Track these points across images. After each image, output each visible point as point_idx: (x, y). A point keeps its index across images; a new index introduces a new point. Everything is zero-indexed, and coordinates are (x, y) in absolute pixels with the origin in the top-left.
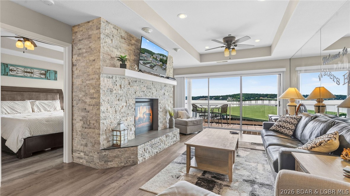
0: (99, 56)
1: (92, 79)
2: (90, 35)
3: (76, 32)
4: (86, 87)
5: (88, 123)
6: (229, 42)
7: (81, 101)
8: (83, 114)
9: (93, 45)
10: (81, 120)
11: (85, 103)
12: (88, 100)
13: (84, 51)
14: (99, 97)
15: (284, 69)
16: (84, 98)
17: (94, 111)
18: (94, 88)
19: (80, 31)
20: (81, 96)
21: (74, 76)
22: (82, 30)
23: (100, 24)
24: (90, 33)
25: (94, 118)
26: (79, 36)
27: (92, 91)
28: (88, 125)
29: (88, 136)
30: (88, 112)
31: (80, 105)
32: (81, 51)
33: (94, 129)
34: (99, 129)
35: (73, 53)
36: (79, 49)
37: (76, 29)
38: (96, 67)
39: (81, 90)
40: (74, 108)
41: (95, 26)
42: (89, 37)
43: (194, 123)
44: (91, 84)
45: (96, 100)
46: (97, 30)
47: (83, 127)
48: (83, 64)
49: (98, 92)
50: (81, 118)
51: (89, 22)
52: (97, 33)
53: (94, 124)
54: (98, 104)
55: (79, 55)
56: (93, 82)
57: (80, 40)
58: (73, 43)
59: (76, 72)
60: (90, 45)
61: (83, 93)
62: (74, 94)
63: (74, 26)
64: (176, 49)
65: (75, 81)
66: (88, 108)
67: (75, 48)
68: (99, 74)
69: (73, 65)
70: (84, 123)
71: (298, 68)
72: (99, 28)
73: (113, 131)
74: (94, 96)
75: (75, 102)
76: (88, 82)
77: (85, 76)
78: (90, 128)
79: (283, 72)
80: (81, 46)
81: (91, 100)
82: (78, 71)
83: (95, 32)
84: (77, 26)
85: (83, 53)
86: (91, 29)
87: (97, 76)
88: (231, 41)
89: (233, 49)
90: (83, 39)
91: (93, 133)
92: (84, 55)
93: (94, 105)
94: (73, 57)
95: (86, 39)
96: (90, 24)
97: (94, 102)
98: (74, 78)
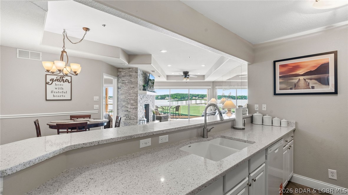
0: (137, 86)
1: (132, 96)
2: (130, 75)
3: (121, 72)
4: (128, 100)
5: (130, 117)
6: (186, 74)
7: (124, 107)
8: (126, 113)
9: (133, 80)
10: (124, 116)
11: (128, 107)
12: (129, 106)
13: (127, 82)
14: (137, 105)
15: (210, 87)
16: (126, 105)
17: (134, 111)
18: (134, 100)
19: (123, 72)
20: (124, 104)
21: (119, 94)
22: (125, 71)
23: (137, 71)
24: (131, 74)
25: (133, 115)
26: (123, 74)
27: (132, 102)
28: (129, 118)
29: (130, 123)
30: (130, 112)
31: (124, 109)
32: (124, 82)
33: (133, 120)
34: (137, 119)
35: (118, 82)
36: (123, 81)
37: (120, 70)
38: (135, 91)
39: (124, 101)
40: (119, 110)
41: (134, 71)
42: (130, 76)
43: (164, 118)
44: (132, 99)
45: (135, 106)
46: (135, 73)
47: (125, 120)
48: (126, 88)
49: (137, 102)
50: (124, 115)
51: (130, 68)
52: (136, 75)
53: (133, 118)
54: (137, 108)
55: (123, 83)
56: (133, 98)
57: (123, 76)
58: (118, 76)
59: (120, 92)
60: (131, 79)
61: (126, 103)
62: (119, 103)
63: (119, 68)
64: (159, 76)
65: (119, 96)
66: (129, 110)
67: (119, 79)
68: (137, 94)
69: (118, 88)
70: (127, 118)
71: (216, 87)
72: (137, 73)
73: (140, 121)
74: (134, 104)
75: (119, 108)
76: (129, 97)
77: (128, 94)
78: (131, 120)
79: (210, 88)
80: (124, 79)
81: (131, 106)
82: (122, 92)
83: (134, 74)
84: (121, 68)
85: (126, 83)
86: (131, 71)
87: (136, 95)
88: (187, 74)
89: (188, 78)
90: (125, 76)
91: (133, 122)
92: (127, 84)
93: (134, 109)
94: (118, 84)
95: (128, 76)
96: (131, 69)
97: (133, 107)
98: (119, 95)
